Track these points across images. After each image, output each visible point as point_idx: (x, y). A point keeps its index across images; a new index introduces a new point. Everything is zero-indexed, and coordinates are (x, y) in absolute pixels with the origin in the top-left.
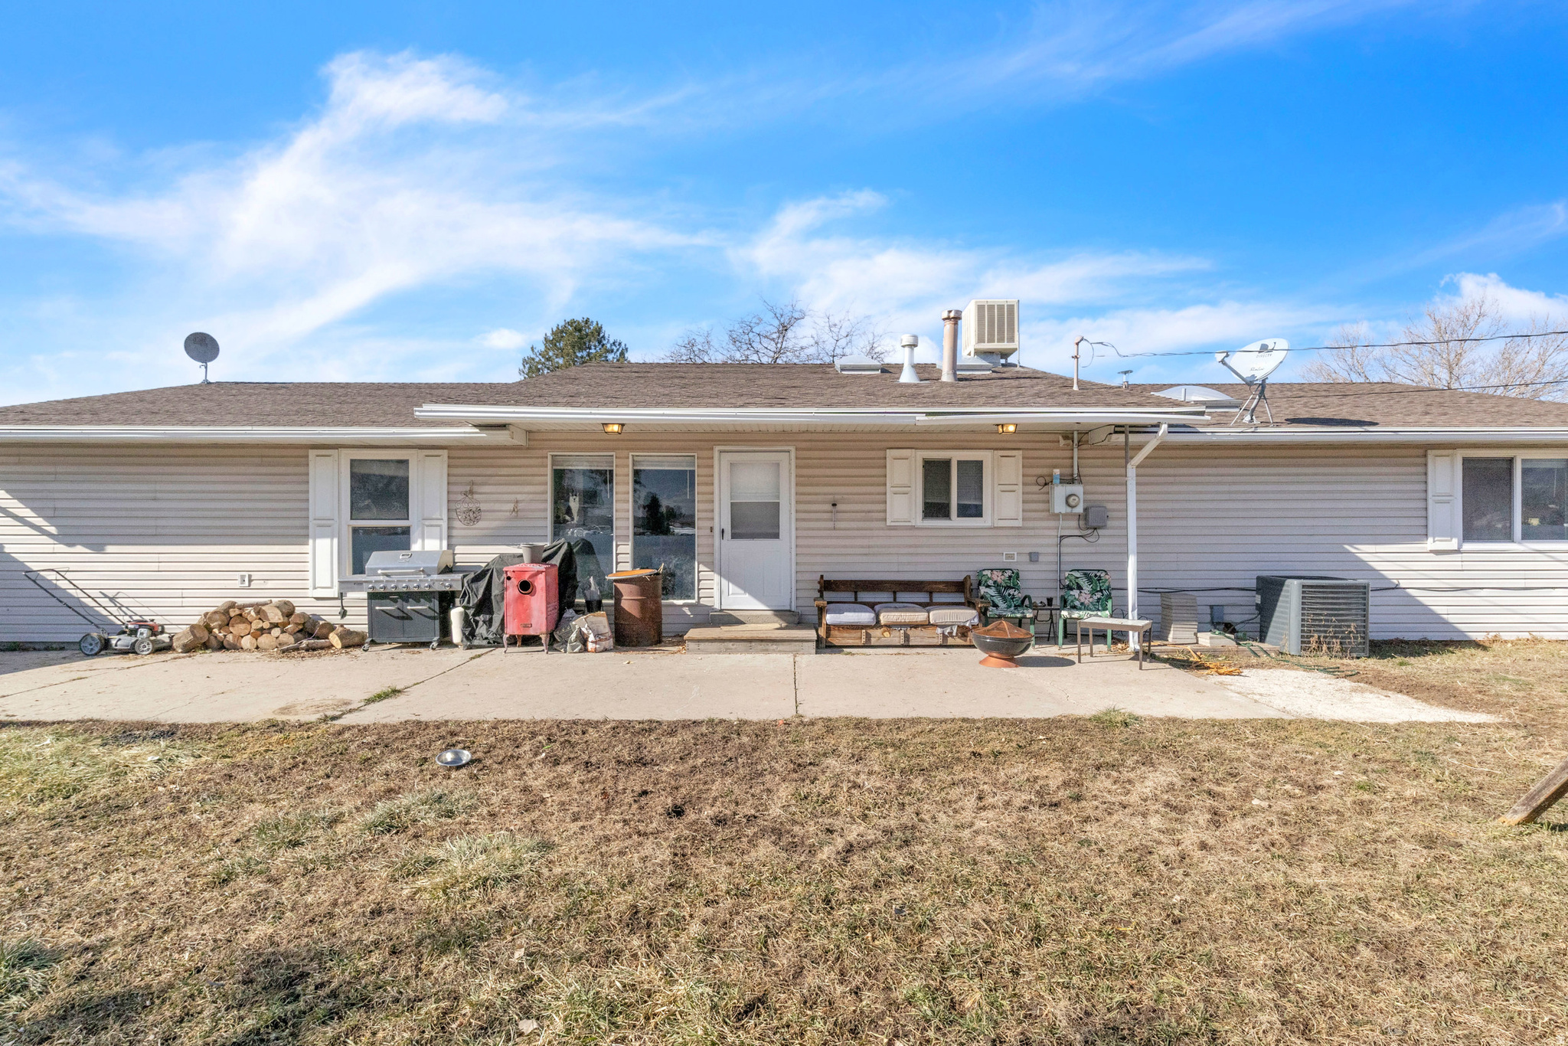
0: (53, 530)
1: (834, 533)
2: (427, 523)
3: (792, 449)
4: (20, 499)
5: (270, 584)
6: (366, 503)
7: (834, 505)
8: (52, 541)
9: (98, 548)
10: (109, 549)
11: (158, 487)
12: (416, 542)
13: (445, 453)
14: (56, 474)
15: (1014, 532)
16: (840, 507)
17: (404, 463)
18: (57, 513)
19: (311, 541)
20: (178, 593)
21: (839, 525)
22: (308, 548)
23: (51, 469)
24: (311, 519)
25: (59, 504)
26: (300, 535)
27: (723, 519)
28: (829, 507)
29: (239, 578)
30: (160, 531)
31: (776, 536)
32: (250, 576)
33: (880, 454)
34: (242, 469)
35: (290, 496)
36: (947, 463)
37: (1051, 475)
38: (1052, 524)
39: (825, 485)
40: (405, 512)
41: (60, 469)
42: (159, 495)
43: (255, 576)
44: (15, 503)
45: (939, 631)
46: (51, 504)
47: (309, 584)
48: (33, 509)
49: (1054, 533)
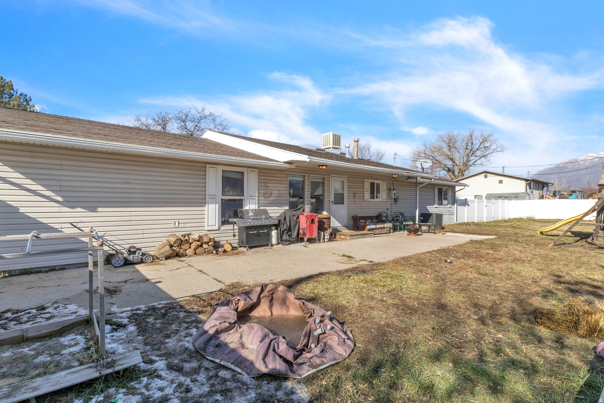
0: (60, 199)
1: (354, 203)
2: (251, 198)
3: (346, 177)
4: (32, 179)
5: (188, 225)
6: (228, 188)
7: (355, 194)
8: (58, 205)
9: (93, 209)
10: (100, 209)
11: (130, 177)
12: (247, 206)
13: (257, 170)
14: (61, 165)
15: (385, 203)
16: (356, 195)
17: (242, 173)
18: (62, 189)
19: (207, 205)
20: (141, 231)
21: (356, 200)
22: (206, 208)
23: (58, 162)
24: (207, 195)
25: (63, 183)
26: (202, 203)
27: (332, 199)
28: (353, 195)
29: (173, 223)
30: (131, 200)
31: (343, 203)
32: (179, 221)
33: (362, 180)
34: (174, 171)
35: (197, 185)
36: (374, 183)
37: (391, 188)
38: (390, 200)
39: (353, 188)
40: (242, 193)
41: (63, 162)
42: (130, 181)
43: (181, 221)
44: (29, 181)
45: (386, 229)
46: (58, 183)
47: (206, 224)
48: (43, 185)
49: (390, 203)
